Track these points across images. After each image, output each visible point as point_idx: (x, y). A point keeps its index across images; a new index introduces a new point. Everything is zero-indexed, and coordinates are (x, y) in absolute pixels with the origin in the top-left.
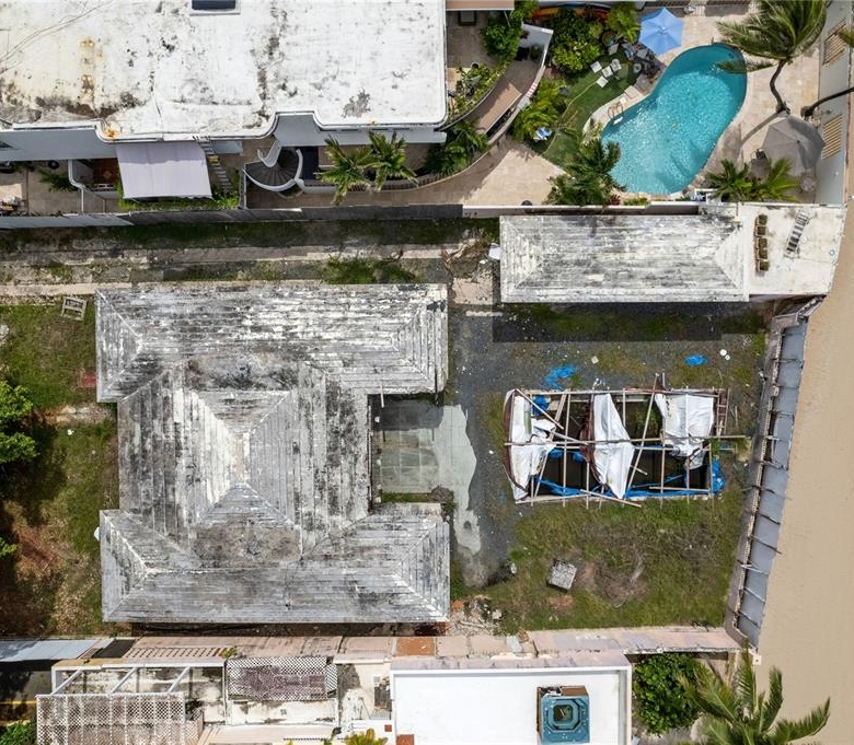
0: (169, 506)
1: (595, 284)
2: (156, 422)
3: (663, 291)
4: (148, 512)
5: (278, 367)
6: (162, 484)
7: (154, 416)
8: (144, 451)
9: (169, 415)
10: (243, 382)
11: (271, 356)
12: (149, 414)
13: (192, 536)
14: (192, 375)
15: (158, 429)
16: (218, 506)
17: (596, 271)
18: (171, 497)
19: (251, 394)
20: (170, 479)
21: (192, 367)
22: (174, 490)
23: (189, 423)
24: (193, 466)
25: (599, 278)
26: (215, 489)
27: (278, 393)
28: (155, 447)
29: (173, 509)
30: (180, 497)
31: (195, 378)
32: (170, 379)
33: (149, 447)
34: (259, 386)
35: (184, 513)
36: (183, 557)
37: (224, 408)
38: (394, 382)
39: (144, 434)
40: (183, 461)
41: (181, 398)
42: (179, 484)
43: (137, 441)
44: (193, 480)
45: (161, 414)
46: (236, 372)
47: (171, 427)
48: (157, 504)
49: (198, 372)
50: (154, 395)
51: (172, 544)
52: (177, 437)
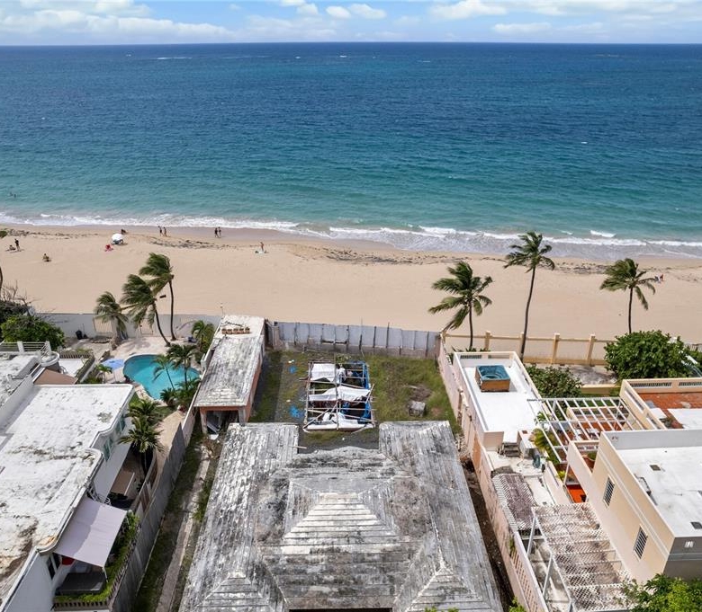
0: (384, 559)
1: (244, 373)
2: (309, 571)
3: (253, 355)
4: (392, 579)
5: (271, 488)
6: (364, 566)
7: (304, 572)
8: (335, 581)
9: (302, 558)
10: (280, 507)
11: (262, 492)
12: (301, 577)
13: (407, 539)
14: (270, 539)
15: (316, 569)
16: (379, 516)
17: (237, 371)
18: (376, 557)
19: (290, 501)
20: (359, 558)
21: (264, 539)
22: (369, 555)
23: (310, 541)
24: (348, 538)
25: (240, 372)
26: (365, 517)
27: (291, 487)
28: (331, 571)
29: (386, 555)
30: (376, 549)
31: (274, 537)
32: (271, 557)
33: (332, 578)
34: (284, 497)
35: (389, 546)
36: (428, 545)
37: (300, 513)
38: (290, 440)
39: (320, 582)
40: (344, 547)
41: (289, 549)
42: (364, 549)
43: (326, 589)
44: (359, 538)
45: (302, 567)
46: (272, 510)
47: (314, 557)
48: (383, 570)
49: (268, 535)
50: (285, 572)
51: (417, 556)
52: (323, 552)
